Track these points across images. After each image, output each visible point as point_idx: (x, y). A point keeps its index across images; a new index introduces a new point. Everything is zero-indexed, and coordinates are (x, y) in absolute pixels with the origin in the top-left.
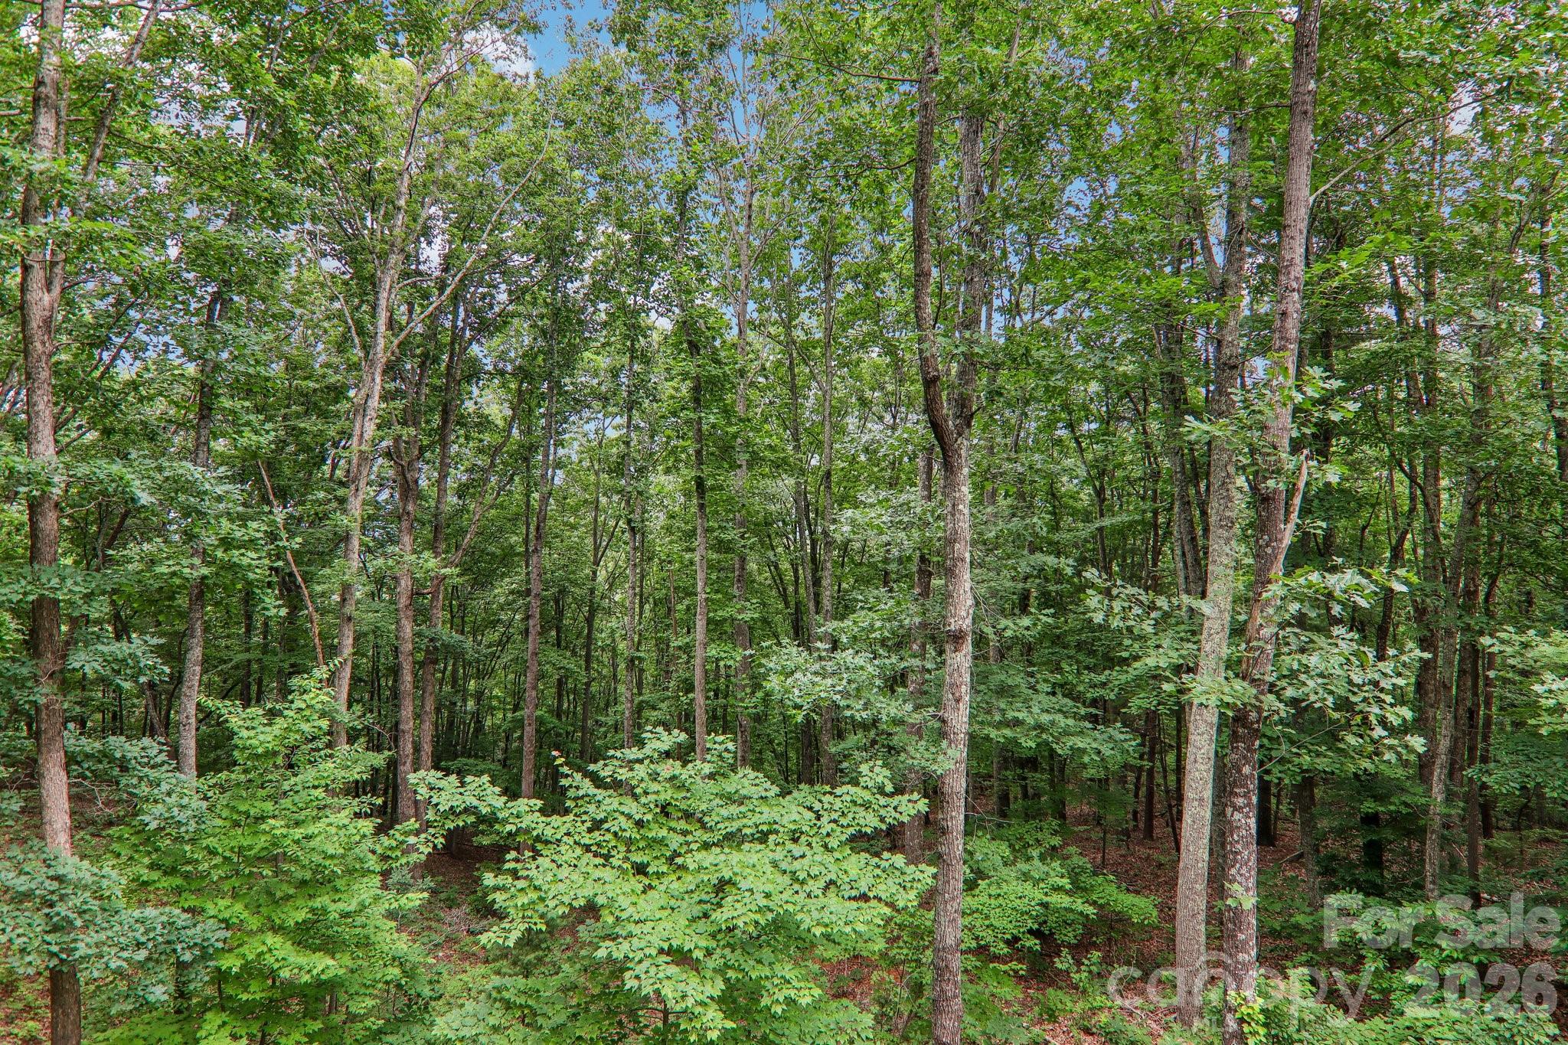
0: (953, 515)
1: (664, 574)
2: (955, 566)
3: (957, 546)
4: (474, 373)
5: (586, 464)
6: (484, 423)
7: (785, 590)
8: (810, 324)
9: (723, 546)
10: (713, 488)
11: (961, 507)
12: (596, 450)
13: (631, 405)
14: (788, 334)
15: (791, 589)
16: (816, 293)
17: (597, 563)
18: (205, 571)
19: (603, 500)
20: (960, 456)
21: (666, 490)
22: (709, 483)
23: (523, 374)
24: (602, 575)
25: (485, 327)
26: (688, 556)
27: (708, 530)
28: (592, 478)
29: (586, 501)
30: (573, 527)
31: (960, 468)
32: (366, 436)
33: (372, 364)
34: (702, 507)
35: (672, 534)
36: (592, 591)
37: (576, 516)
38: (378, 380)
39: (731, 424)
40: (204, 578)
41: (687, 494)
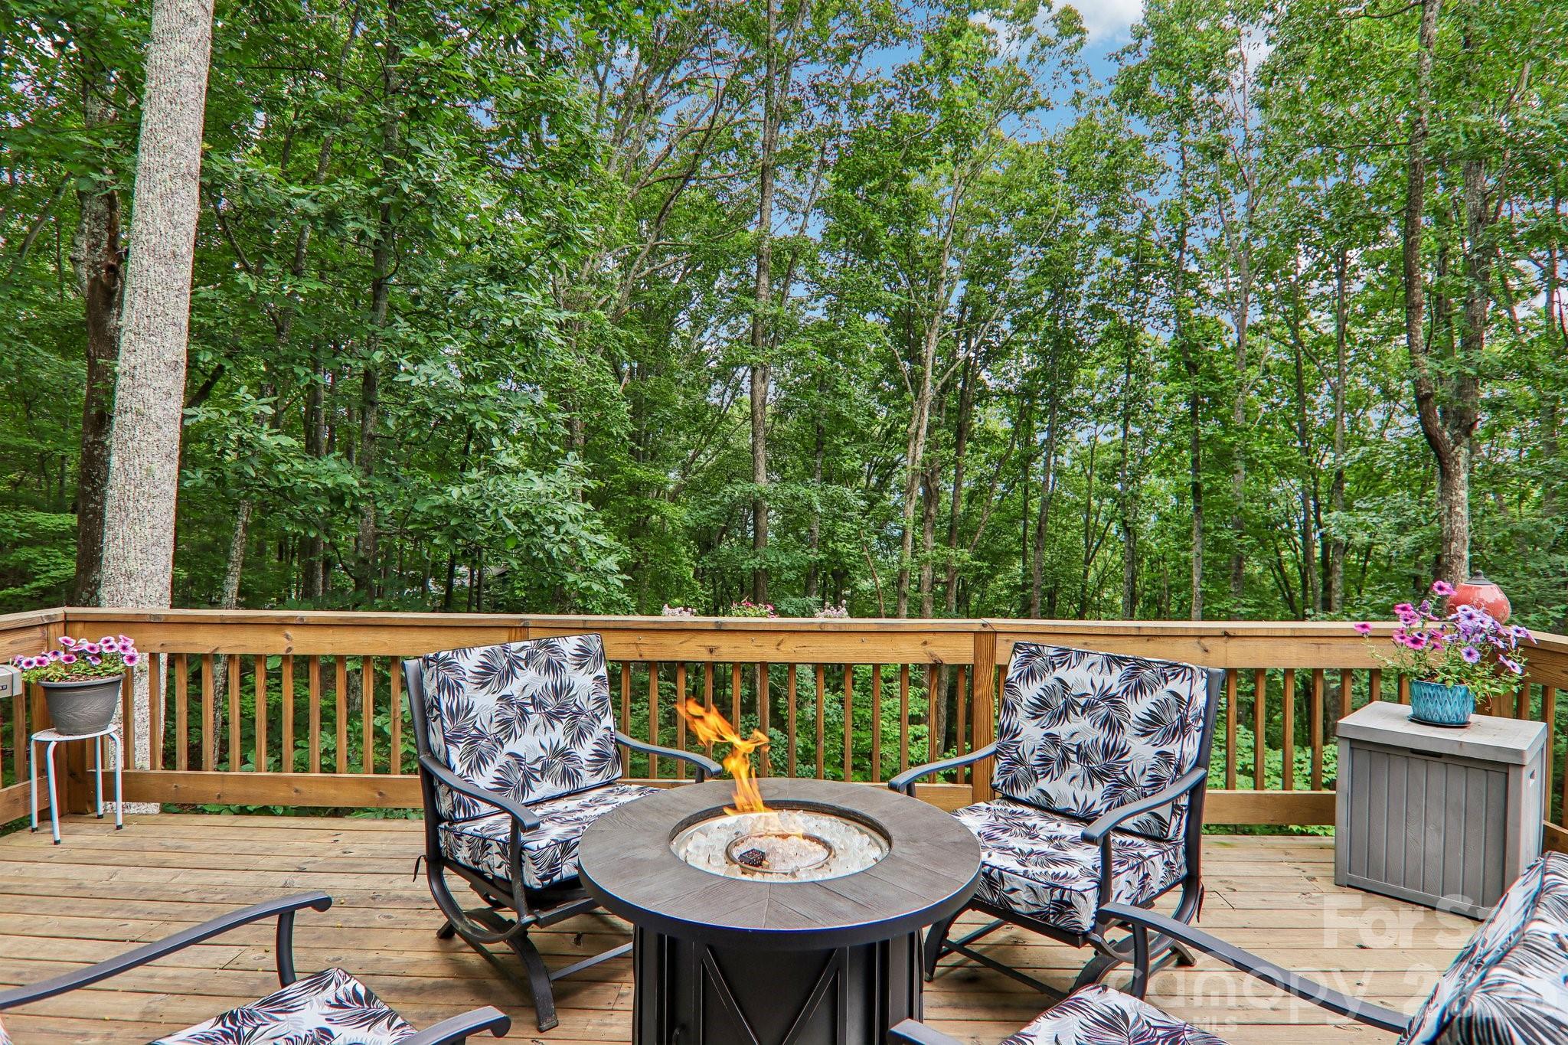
0: (1450, 516)
1: (1154, 575)
2: (1452, 562)
3: (1454, 545)
4: (985, 396)
5: (1078, 470)
6: (989, 438)
7: (1291, 595)
8: (1322, 321)
9: (1218, 545)
10: (1210, 492)
11: (1458, 509)
12: (1088, 458)
13: (1127, 417)
14: (1295, 336)
15: (1299, 595)
16: (1327, 290)
17: (1088, 562)
18: (822, 556)
19: (1095, 503)
20: (1457, 463)
21: (1158, 492)
22: (1206, 487)
23: (1026, 393)
24: (1092, 574)
25: (991, 355)
26: (1183, 554)
27: (1204, 531)
28: (1085, 483)
29: (1077, 504)
30: (1065, 528)
31: (1458, 473)
32: (918, 458)
33: (921, 401)
34: (1197, 509)
35: (1164, 535)
36: (1084, 588)
37: (1069, 518)
38: (926, 413)
39: (1227, 434)
40: (821, 561)
41: (1181, 497)
